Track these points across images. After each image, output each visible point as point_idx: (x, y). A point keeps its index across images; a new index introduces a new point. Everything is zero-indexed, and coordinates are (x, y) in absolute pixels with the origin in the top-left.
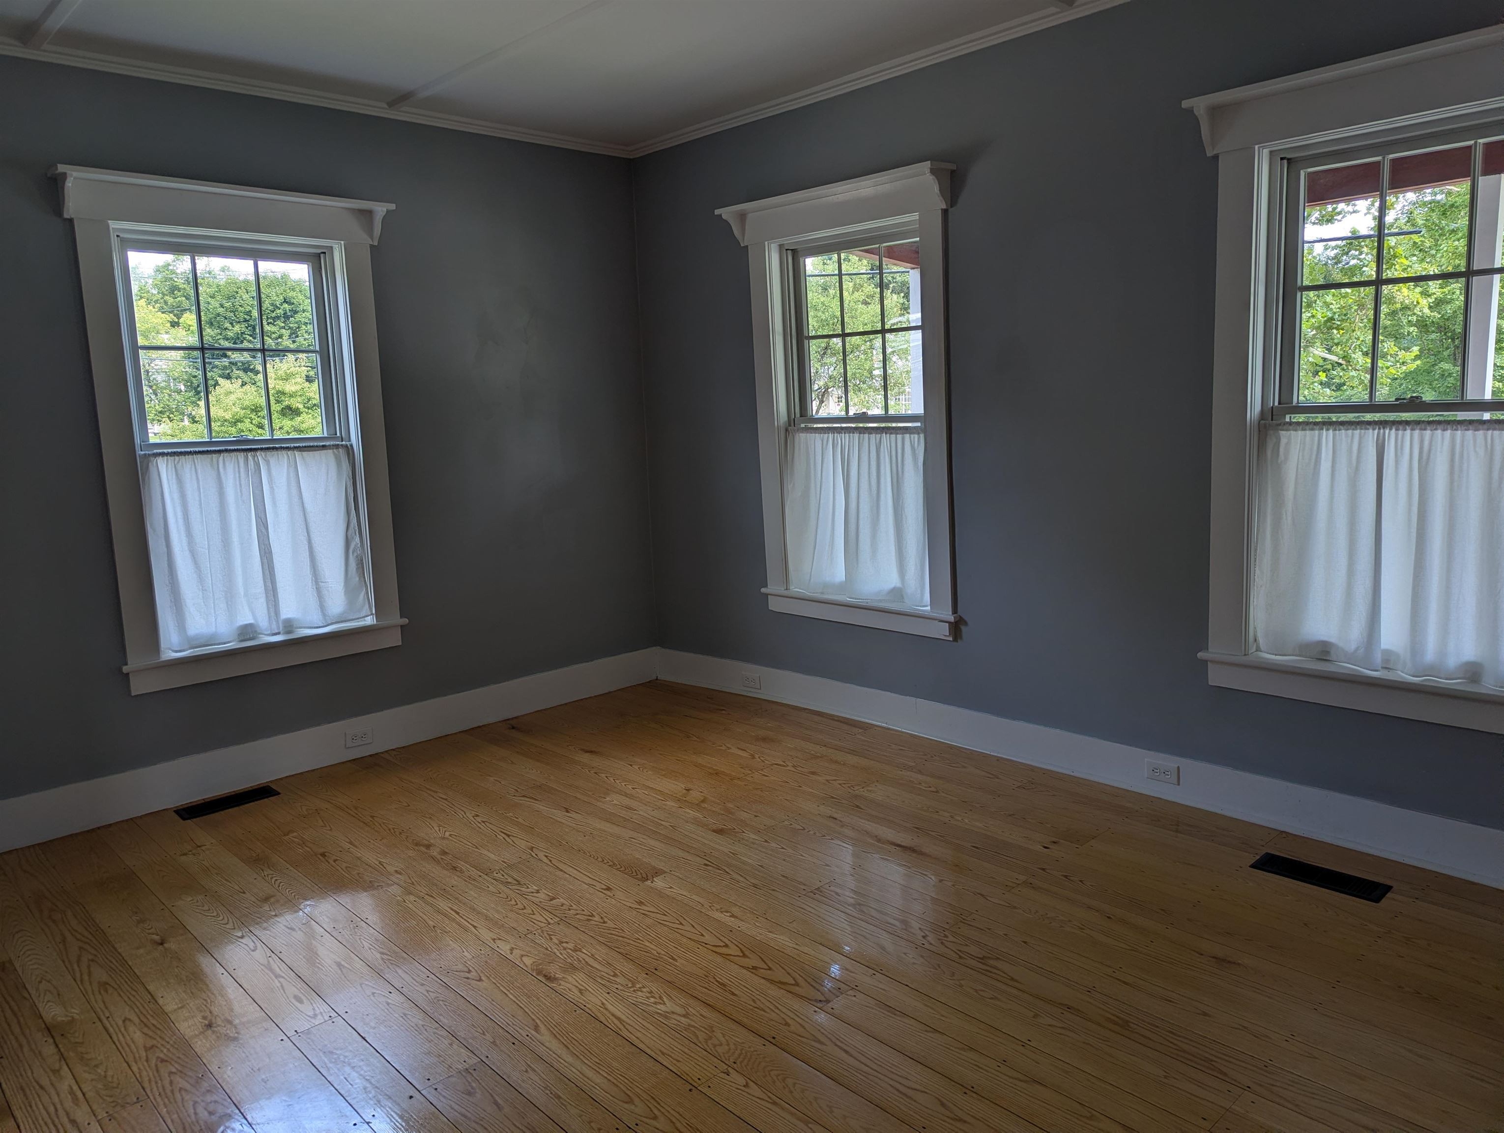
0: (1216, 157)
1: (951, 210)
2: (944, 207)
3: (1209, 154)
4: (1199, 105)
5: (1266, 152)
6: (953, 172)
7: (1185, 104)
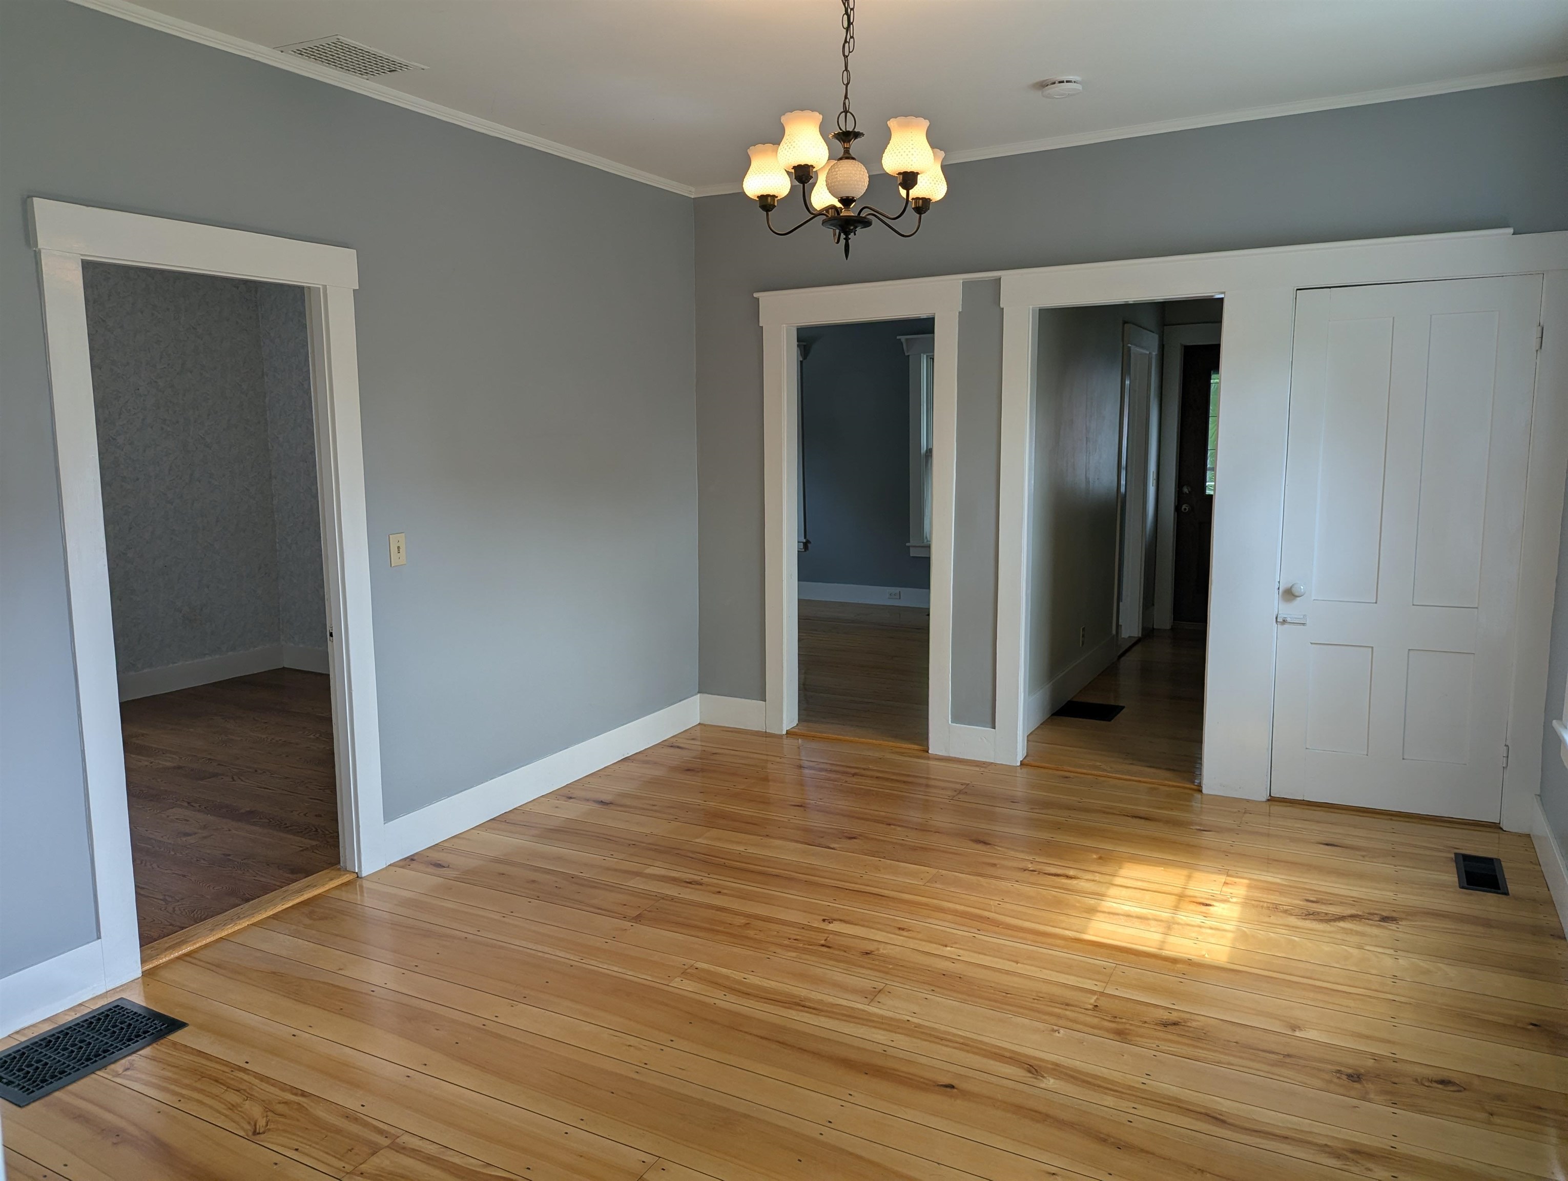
0: (909, 356)
1: (804, 361)
2: (801, 360)
3: (906, 354)
4: (903, 338)
5: (925, 356)
6: (805, 346)
7: (898, 337)
